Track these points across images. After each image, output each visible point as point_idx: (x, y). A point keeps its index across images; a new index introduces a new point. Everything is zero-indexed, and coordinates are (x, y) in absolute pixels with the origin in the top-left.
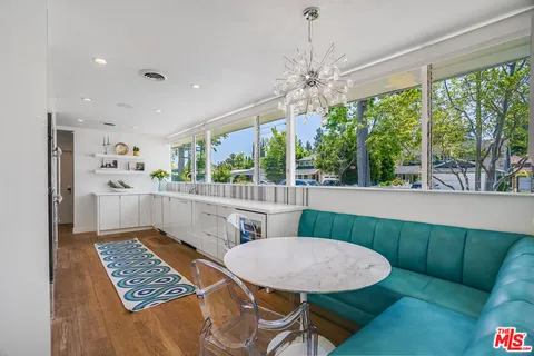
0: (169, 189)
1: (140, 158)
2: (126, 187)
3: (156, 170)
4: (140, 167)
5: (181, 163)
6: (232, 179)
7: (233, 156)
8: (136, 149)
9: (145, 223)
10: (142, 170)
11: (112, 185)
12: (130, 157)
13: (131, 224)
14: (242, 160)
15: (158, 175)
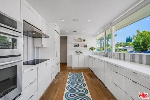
0: (95, 54)
1: (85, 43)
2: (81, 53)
3: (91, 47)
4: (86, 46)
5: (101, 45)
6: (118, 50)
7: (118, 43)
8: (84, 40)
9: (86, 66)
10: (86, 47)
11: (77, 52)
12: (82, 43)
13: (82, 66)
14: (122, 44)
15: (92, 49)
